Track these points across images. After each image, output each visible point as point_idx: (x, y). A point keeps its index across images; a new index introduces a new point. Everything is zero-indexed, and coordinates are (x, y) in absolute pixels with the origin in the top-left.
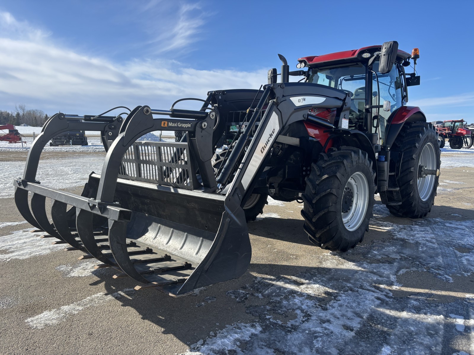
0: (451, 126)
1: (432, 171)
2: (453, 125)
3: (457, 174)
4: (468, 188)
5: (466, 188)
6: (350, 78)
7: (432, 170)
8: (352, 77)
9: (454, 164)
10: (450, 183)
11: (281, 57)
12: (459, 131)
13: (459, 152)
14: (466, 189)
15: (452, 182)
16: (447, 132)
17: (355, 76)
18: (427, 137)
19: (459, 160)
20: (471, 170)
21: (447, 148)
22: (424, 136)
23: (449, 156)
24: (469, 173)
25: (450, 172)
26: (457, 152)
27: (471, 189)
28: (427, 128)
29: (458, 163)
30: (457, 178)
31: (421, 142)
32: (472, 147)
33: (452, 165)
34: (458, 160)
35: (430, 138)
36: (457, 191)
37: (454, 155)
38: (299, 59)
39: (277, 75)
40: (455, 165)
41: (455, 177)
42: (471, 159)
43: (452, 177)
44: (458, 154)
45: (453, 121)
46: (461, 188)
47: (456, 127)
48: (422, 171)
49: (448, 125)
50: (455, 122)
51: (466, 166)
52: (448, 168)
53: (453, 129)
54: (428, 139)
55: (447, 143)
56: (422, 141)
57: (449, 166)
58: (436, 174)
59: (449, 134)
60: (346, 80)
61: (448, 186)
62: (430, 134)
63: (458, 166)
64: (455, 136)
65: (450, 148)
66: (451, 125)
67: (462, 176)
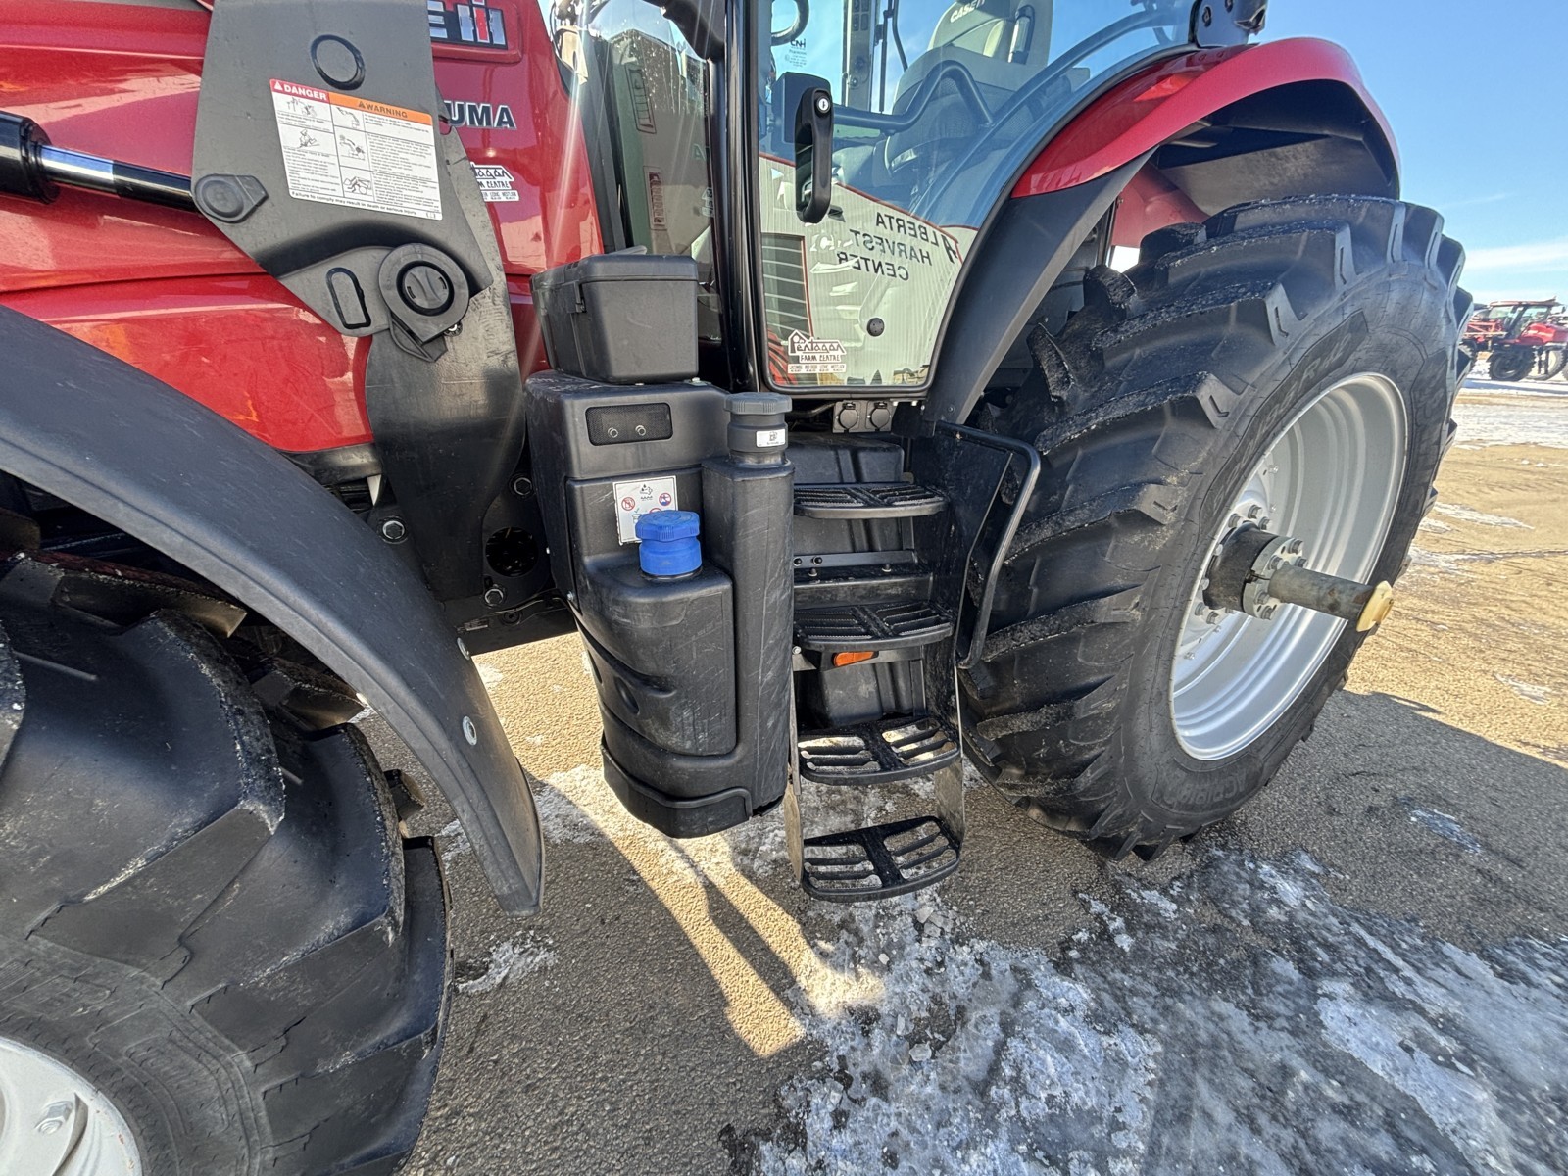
0: (1511, 319)
1: (1331, 591)
2: (1515, 316)
3: (1496, 476)
4: (1540, 555)
5: (1525, 554)
7: (1333, 583)
9: (1491, 431)
10: (1458, 522)
12: (1531, 333)
13: (1513, 392)
14: (1530, 560)
15: (1467, 515)
16: (1491, 333)
18: (1359, 326)
19: (1510, 416)
20: (1553, 460)
21: (1478, 377)
22: (1315, 313)
23: (1480, 402)
24: (1544, 474)
25: (1468, 464)
26: (1506, 391)
27: (1549, 566)
28: (1368, 242)
29: (1507, 427)
30: (1494, 496)
31: (1269, 373)
32: (1560, 377)
33: (1483, 436)
34: (1505, 417)
35: (1380, 334)
36: (1480, 572)
37: (1496, 400)
40: (1496, 436)
41: (1486, 490)
42: (1553, 415)
43: (1474, 490)
44: (1511, 397)
45: (1520, 304)
46: (1506, 555)
47: (1526, 321)
48: (1253, 578)
49: (1500, 315)
50: (1527, 306)
51: (1535, 443)
52: (1466, 447)
53: (1511, 327)
54: (1366, 344)
55: (1482, 364)
56: (1279, 357)
57: (1469, 439)
58: (1354, 619)
59: (1495, 339)
61: (1445, 536)
62: (1395, 296)
63: (1506, 439)
64: (1514, 345)
65: (1487, 377)
66: (1510, 315)
67: (1514, 487)
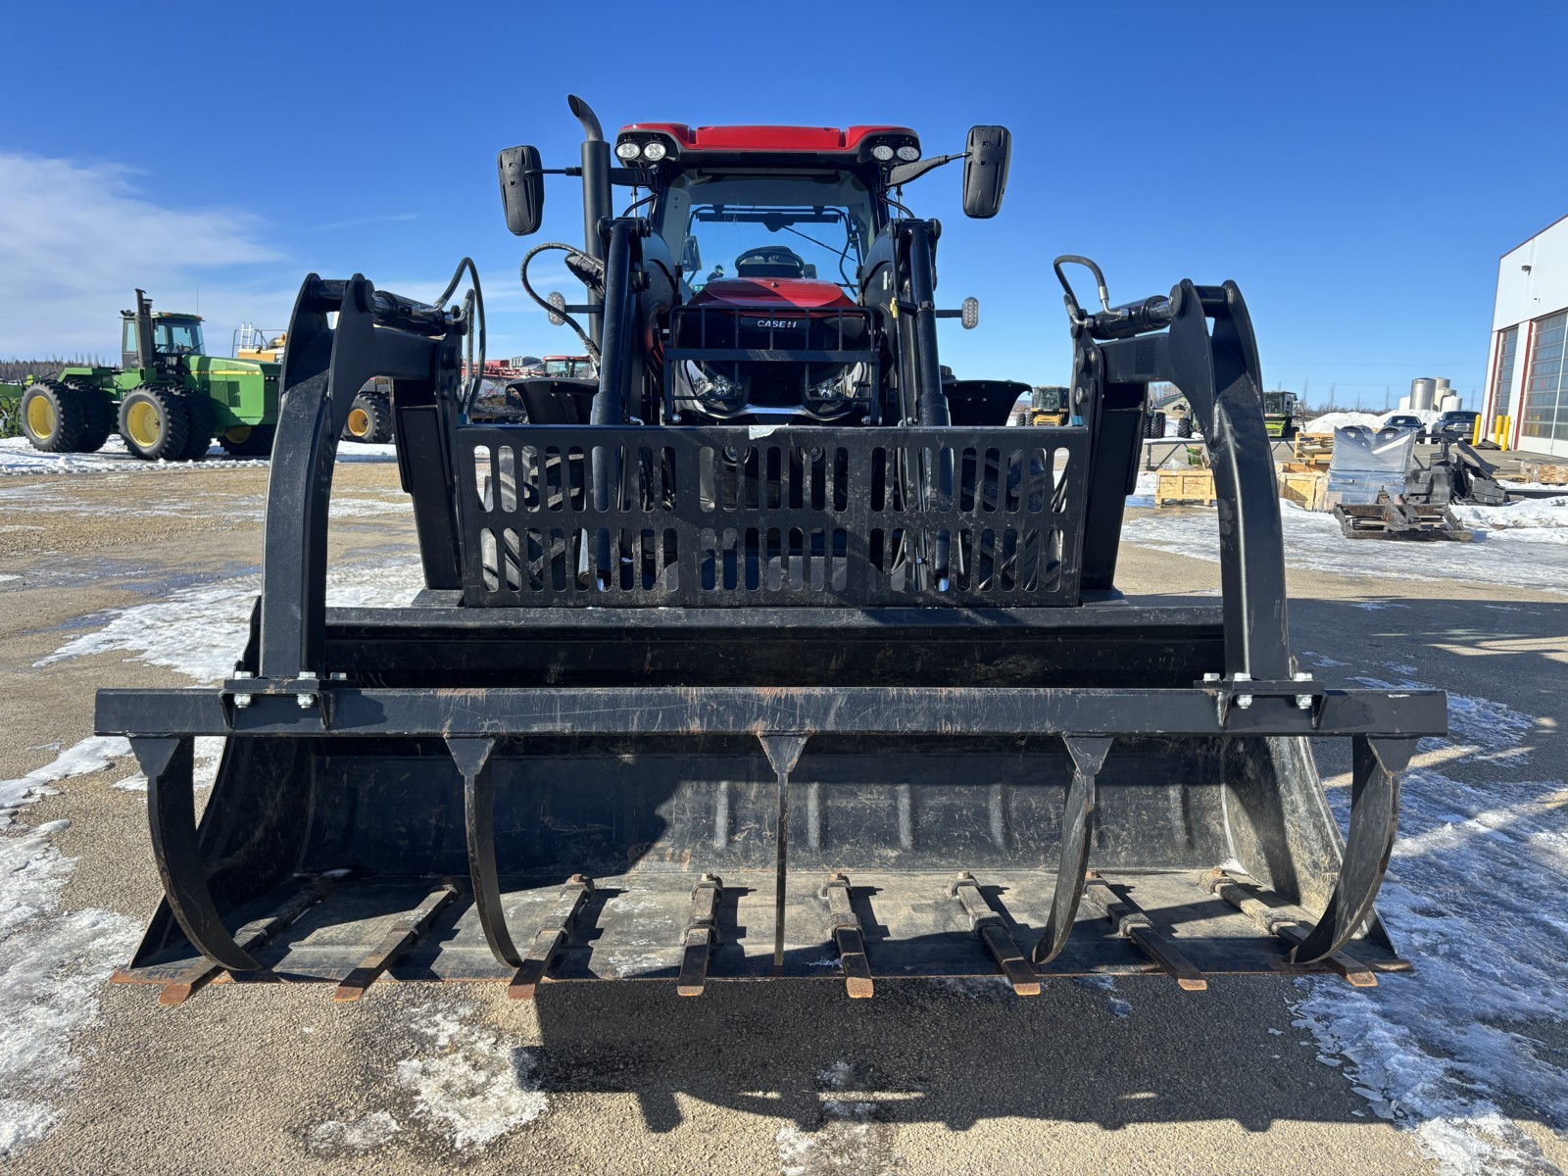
0: (566, 373)
6: (713, 212)
8: (719, 208)
11: (578, 108)
17: (730, 208)
38: (631, 126)
39: (544, 175)
45: (568, 359)
49: (556, 370)
60: (704, 218)
66: (565, 370)
